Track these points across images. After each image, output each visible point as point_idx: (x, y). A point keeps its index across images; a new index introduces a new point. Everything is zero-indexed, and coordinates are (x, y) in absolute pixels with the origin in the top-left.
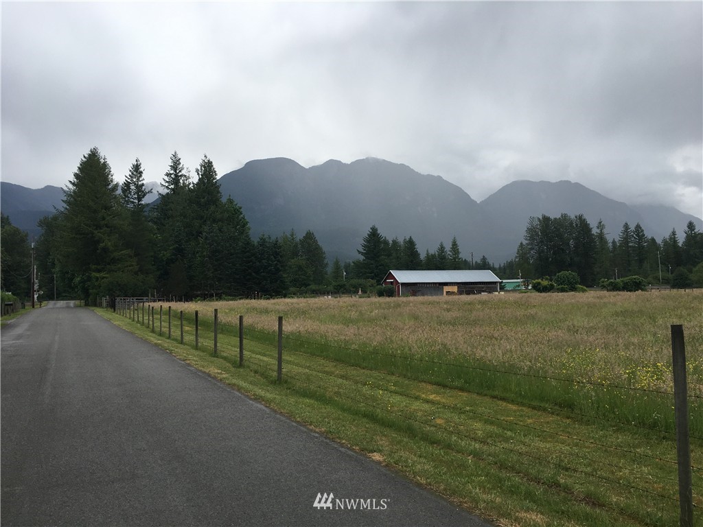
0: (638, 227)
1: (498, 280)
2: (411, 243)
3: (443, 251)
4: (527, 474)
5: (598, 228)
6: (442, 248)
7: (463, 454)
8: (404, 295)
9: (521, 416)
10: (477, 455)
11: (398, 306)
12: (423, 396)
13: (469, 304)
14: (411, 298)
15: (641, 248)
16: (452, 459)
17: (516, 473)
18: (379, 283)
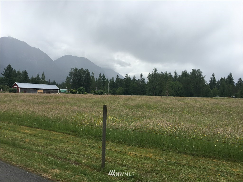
0: (104, 75)
1: (58, 89)
2: (25, 73)
3: (38, 77)
4: (56, 156)
5: (92, 74)
6: (38, 76)
7: (34, 152)
8: (21, 92)
9: (59, 136)
10: (39, 151)
11: (17, 96)
12: (22, 131)
13: (46, 97)
14: (23, 94)
15: (104, 81)
16: (29, 154)
17: (53, 156)
18: (10, 87)
